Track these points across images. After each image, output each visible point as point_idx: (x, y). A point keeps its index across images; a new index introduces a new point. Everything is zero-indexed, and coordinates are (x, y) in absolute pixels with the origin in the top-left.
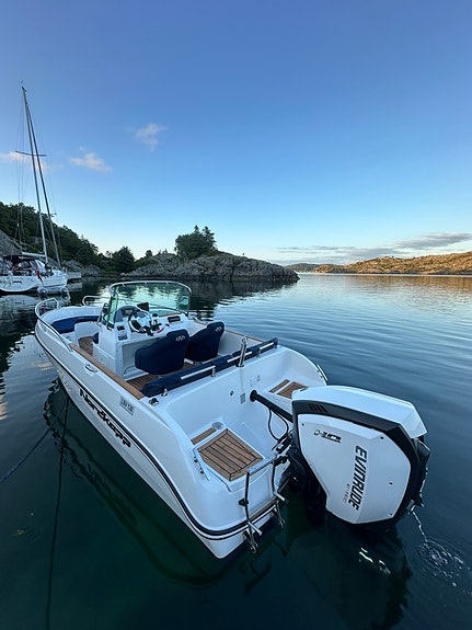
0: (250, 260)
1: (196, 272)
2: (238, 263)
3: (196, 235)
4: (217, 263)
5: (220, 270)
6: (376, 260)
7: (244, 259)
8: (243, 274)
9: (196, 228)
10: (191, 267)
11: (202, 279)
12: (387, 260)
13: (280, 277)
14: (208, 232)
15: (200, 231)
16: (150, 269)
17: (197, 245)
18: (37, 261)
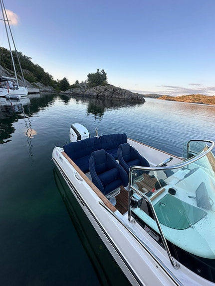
0: (121, 90)
1: (95, 94)
2: (116, 91)
3: (98, 74)
4: (105, 90)
5: (106, 94)
6: (193, 95)
7: (119, 89)
8: (117, 96)
9: (98, 70)
10: (93, 91)
11: (97, 97)
12: (198, 96)
13: (135, 100)
14: (104, 73)
15: (100, 72)
16: (74, 90)
17: (98, 79)
18: (9, 82)
